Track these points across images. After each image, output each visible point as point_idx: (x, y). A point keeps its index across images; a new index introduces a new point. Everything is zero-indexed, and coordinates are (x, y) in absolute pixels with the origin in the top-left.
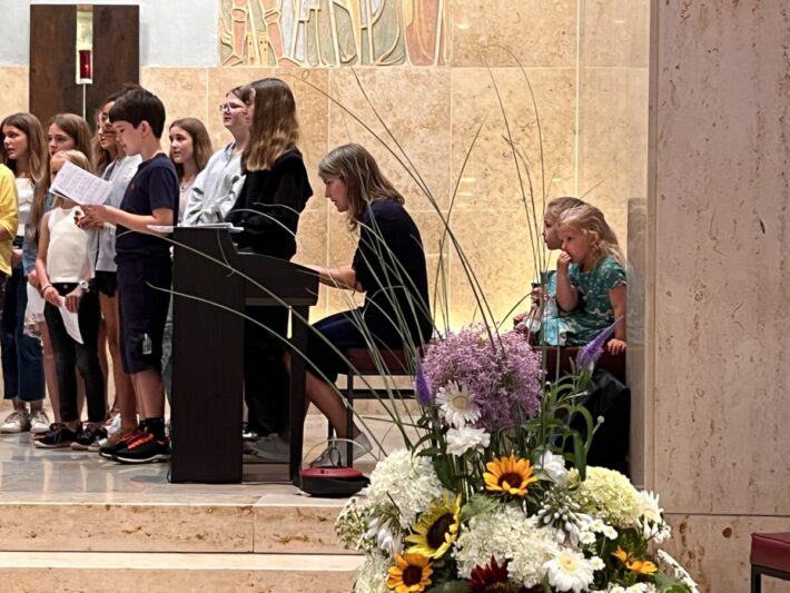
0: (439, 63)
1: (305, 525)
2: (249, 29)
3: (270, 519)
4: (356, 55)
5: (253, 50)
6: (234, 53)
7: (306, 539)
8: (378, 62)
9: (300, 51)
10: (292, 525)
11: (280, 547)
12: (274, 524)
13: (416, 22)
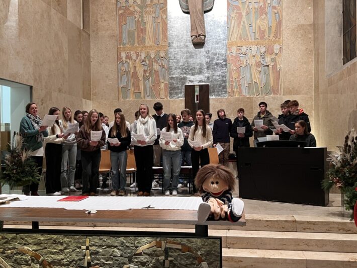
0: (280, 95)
1: (310, 225)
2: (234, 88)
3: (301, 224)
4: (260, 93)
5: (236, 93)
6: (231, 94)
7: (310, 229)
8: (265, 95)
9: (246, 93)
10: (306, 225)
11: (303, 231)
13: (274, 85)
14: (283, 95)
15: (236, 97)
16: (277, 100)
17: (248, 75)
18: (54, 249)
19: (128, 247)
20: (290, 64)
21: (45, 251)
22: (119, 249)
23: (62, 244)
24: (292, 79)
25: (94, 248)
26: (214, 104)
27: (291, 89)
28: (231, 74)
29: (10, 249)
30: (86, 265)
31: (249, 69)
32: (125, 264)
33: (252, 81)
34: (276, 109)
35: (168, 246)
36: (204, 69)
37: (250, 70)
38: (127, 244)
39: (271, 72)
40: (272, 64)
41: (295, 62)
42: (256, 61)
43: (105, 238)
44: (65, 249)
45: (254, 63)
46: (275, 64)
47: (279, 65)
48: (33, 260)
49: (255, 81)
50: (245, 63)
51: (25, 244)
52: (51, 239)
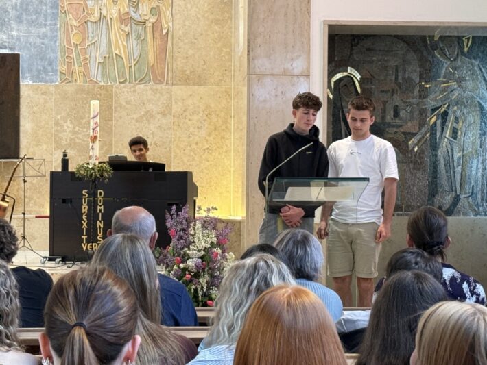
0: (167, 83)
2: (74, 65)
4: (126, 79)
5: (77, 76)
6: (67, 77)
8: (137, 82)
9: (99, 76)
13: (156, 64)
14: (173, 84)
15: (78, 84)
16: (161, 94)
17: (104, 39)
20: (187, 23)
24: (191, 52)
26: (29, 95)
27: (188, 72)
28: (68, 34)
31: (104, 27)
33: (111, 51)
34: (158, 113)
36: (9, 20)
37: (108, 29)
39: (149, 35)
40: (153, 20)
41: (198, 19)
42: (119, 10)
45: (116, 14)
46: (159, 21)
47: (167, 23)
49: (117, 52)
50: (97, 15)
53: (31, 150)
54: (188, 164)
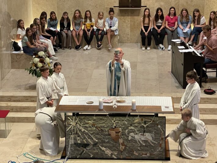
1: (208, 100)
3: (203, 99)
7: (208, 102)
10: (206, 100)
11: (204, 103)
12: (204, 100)
18: (101, 122)
19: (130, 121)
21: (97, 122)
22: (127, 122)
23: (104, 120)
25: (117, 121)
29: (83, 122)
30: (114, 127)
32: (129, 127)
35: (146, 120)
38: (130, 120)
43: (121, 118)
44: (106, 122)
48: (92, 126)
51: (89, 120)
52: (99, 118)
53: (146, 3)
54: (212, 7)
